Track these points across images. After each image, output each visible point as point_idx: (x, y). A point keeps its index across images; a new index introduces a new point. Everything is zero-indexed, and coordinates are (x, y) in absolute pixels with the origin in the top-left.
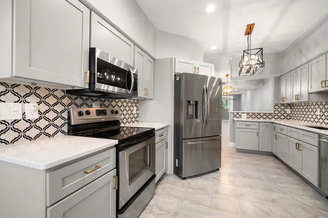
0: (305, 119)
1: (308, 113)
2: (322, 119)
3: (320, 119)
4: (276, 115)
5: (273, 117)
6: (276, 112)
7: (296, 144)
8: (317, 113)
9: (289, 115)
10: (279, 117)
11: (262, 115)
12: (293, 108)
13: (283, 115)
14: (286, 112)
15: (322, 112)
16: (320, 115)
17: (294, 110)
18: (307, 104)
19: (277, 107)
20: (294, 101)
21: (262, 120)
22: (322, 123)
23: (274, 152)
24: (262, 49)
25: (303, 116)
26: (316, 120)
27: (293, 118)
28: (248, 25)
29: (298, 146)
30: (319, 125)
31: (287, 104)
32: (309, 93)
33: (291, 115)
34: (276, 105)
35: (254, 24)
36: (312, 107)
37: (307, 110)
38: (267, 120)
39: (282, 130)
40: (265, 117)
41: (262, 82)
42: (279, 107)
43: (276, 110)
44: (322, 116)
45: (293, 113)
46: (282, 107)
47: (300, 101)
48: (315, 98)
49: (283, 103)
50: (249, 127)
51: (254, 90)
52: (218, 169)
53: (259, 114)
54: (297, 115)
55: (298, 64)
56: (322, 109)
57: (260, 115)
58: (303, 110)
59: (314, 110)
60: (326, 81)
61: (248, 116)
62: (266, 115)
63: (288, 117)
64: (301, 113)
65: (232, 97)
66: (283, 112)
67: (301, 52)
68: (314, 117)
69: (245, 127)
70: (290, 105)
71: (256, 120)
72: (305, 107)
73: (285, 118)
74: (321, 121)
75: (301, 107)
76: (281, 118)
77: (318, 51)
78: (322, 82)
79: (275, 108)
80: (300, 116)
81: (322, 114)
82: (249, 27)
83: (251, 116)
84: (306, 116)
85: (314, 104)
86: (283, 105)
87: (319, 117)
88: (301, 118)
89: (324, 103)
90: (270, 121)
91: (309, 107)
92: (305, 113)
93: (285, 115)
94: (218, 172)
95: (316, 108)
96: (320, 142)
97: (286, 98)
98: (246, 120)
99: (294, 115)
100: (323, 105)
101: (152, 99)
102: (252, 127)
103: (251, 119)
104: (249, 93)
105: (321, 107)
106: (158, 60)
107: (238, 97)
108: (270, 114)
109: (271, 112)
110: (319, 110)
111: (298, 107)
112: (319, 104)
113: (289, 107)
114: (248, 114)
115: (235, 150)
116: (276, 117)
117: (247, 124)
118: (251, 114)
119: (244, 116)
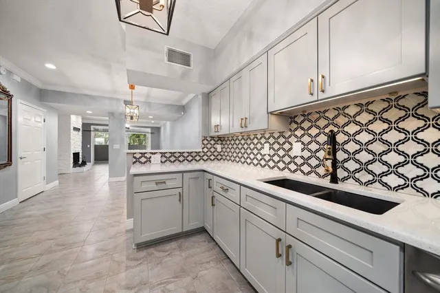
0: (243, 160)
1: (249, 151)
2: (274, 161)
3: (269, 161)
4: (205, 154)
5: (202, 158)
6: (205, 150)
8: (263, 152)
9: (219, 153)
10: (209, 158)
11: (186, 155)
12: (224, 143)
13: (213, 154)
14: (216, 150)
15: (274, 149)
16: (269, 155)
17: (226, 146)
19: (205, 142)
21: (186, 166)
22: (274, 167)
25: (240, 155)
26: (263, 163)
27: (224, 157)
31: (217, 136)
32: (268, 114)
33: (222, 153)
34: (205, 138)
36: (255, 141)
38: (193, 164)
40: (190, 158)
41: (183, 109)
42: (209, 142)
43: (205, 146)
45: (224, 150)
46: (212, 142)
47: (249, 129)
50: (163, 187)
51: (175, 120)
53: (181, 154)
54: (230, 154)
56: (274, 143)
57: (184, 156)
58: (240, 146)
59: (259, 146)
61: (164, 159)
62: (192, 156)
63: (219, 157)
65: (149, 129)
66: (212, 150)
68: (259, 157)
70: (221, 139)
72: (243, 142)
73: (216, 158)
74: (271, 164)
75: (237, 142)
76: (211, 160)
79: (203, 144)
80: (235, 155)
81: (272, 152)
83: (168, 159)
84: (246, 156)
85: (259, 136)
86: (212, 138)
87: (267, 157)
88: (237, 159)
89: (276, 135)
90: (199, 167)
91: (249, 142)
92: (243, 151)
93: (216, 154)
95: (261, 144)
98: (159, 168)
99: (226, 154)
100: (274, 138)
102: (169, 184)
104: (168, 123)
105: (272, 140)
107: (156, 131)
108: (198, 153)
109: (198, 151)
110: (267, 146)
111: (233, 142)
112: (267, 136)
113: (220, 142)
114: (163, 154)
115: (134, 246)
116: (205, 158)
117: (160, 180)
118: (168, 155)
119: (156, 159)
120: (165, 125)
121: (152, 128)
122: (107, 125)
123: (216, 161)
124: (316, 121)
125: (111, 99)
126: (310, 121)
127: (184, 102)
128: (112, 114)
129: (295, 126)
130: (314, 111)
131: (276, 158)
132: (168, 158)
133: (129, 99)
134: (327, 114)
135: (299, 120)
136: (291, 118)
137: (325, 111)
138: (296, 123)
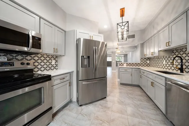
0: (157, 66)
1: (159, 63)
2: (167, 66)
3: (165, 66)
4: (142, 64)
5: (140, 65)
6: (142, 63)
7: (151, 82)
8: (164, 63)
9: (148, 64)
10: (143, 65)
11: (134, 64)
12: (151, 60)
13: (145, 64)
14: (147, 62)
15: (167, 62)
16: (165, 64)
17: (151, 61)
18: (158, 58)
19: (142, 60)
20: (151, 56)
21: (134, 67)
22: (167, 68)
23: (140, 85)
24: (128, 22)
25: (156, 64)
26: (163, 67)
27: (151, 65)
28: (121, 9)
29: (152, 84)
30: (165, 70)
31: (147, 58)
32: (159, 51)
33: (150, 64)
34: (142, 59)
35: (124, 8)
36: (161, 59)
37: (158, 61)
38: (137, 67)
39: (144, 73)
40: (136, 65)
41: (136, 47)
42: (143, 60)
43: (142, 61)
44: (167, 64)
46: (145, 60)
47: (154, 56)
48: (162, 54)
49: (145, 57)
50: (126, 71)
51: (133, 51)
52: (105, 98)
54: (153, 64)
55: (152, 35)
56: (167, 60)
58: (156, 61)
59: (162, 61)
60: (169, 42)
61: (127, 65)
63: (148, 65)
64: (155, 63)
65: (123, 55)
66: (145, 63)
67: (154, 27)
68: (162, 65)
69: (124, 71)
70: (149, 59)
71: (131, 67)
72: (157, 60)
73: (147, 65)
74: (166, 67)
75: (155, 60)
76: (144, 66)
77: (163, 25)
78: (166, 43)
80: (154, 64)
81: (166, 63)
82: (121, 10)
84: (158, 65)
85: (162, 58)
86: (145, 58)
87: (165, 65)
88: (155, 66)
89: (168, 57)
90: (139, 67)
91: (159, 59)
92: (157, 63)
93: (147, 64)
94: (105, 99)
95: (163, 60)
96: (166, 83)
97: (146, 54)
98: (126, 67)
99: (151, 64)
100: (167, 58)
101: (64, 56)
102: (128, 71)
103: (128, 67)
104: (130, 53)
105: (166, 59)
106: (67, 31)
107: (126, 56)
108: (139, 64)
109: (139, 63)
110: (165, 61)
111: (153, 60)
112: (165, 57)
113: (149, 60)
114: (127, 64)
115: (120, 84)
116: (142, 65)
117: (126, 69)
118: (128, 64)
119: (125, 65)
120: (129, 53)
121: (124, 55)
122: (111, 55)
123: (147, 67)
124: (180, 52)
125: (112, 48)
126: (178, 52)
127: (136, 45)
128: (112, 52)
129: (174, 54)
130: (179, 49)
131: (168, 65)
132: (129, 64)
133: (117, 47)
134: (183, 50)
135: (175, 52)
136: (172, 51)
137: (183, 49)
138: (174, 53)
